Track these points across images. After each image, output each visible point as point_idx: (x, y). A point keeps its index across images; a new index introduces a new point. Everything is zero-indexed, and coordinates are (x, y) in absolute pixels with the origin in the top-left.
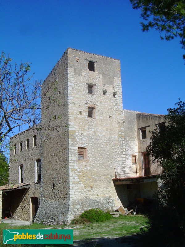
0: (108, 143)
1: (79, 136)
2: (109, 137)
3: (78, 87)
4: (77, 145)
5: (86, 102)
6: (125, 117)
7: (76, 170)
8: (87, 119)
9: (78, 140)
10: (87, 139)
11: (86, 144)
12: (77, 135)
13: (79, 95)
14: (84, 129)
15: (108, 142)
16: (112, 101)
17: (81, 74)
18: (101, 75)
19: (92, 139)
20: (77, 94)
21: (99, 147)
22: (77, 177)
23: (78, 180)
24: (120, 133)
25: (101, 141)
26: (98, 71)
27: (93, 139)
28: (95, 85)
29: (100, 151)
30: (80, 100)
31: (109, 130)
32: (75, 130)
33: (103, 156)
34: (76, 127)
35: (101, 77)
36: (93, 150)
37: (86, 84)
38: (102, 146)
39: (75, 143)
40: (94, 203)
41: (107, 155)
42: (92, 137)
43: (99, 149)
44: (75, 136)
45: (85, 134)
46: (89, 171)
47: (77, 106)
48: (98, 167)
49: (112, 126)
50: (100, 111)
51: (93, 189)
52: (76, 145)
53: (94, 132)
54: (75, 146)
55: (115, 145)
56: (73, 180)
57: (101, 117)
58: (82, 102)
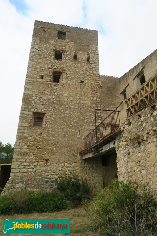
0: (77, 109)
1: (35, 100)
2: (78, 102)
3: (41, 53)
4: (33, 110)
5: (50, 66)
6: (103, 82)
7: (27, 138)
8: (50, 83)
9: (34, 104)
10: (47, 103)
11: (45, 109)
12: (33, 99)
13: (42, 60)
14: (44, 93)
15: (76, 107)
16: (85, 66)
17: (48, 42)
18: (72, 43)
19: (53, 103)
20: (39, 59)
21: (64, 113)
22: (26, 147)
23: (28, 151)
24: (95, 98)
25: (67, 106)
26: (68, 39)
27: (55, 103)
28: (65, 51)
29: (64, 117)
30: (43, 64)
31: (79, 95)
32: (32, 93)
33: (67, 123)
34: (34, 91)
35: (73, 45)
36: (54, 116)
37: (52, 50)
38: (67, 112)
39: (30, 107)
40: (47, 182)
41: (74, 122)
42: (54, 102)
43: (63, 116)
44: (30, 100)
45: (46, 98)
46: (45, 139)
47: (38, 70)
48: (59, 135)
49: (84, 91)
50: (69, 75)
51: (49, 164)
52: (30, 109)
53: (58, 96)
54: (29, 111)
55: (86, 112)
56: (20, 150)
57: (68, 82)
58: (46, 66)
